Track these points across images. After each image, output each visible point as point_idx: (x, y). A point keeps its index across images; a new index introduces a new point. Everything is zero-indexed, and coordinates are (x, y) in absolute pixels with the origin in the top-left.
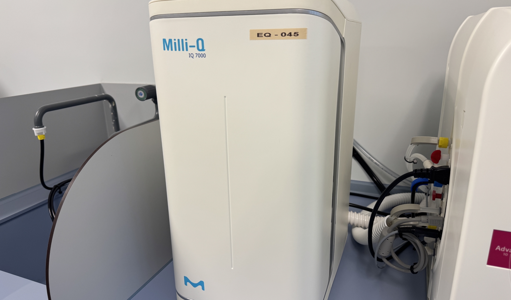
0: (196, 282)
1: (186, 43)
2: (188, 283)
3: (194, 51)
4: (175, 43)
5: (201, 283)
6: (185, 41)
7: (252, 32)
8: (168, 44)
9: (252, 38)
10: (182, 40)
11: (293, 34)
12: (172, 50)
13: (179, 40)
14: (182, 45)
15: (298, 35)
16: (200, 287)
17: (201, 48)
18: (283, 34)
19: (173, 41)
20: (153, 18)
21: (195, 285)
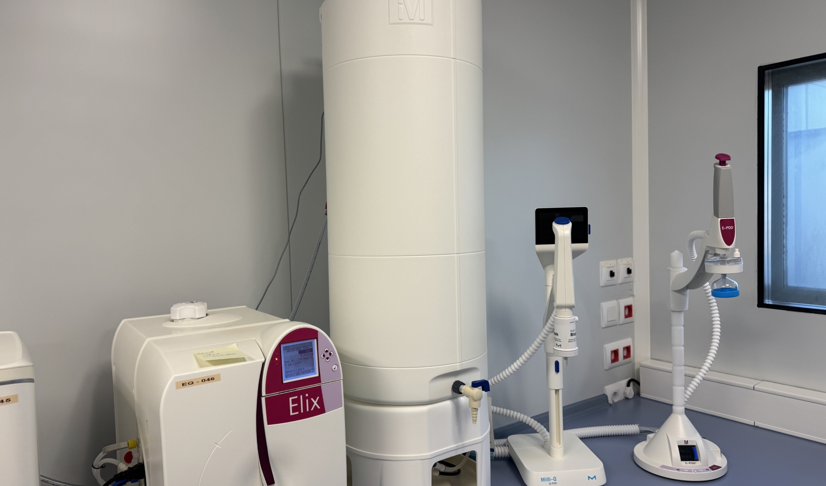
11: (5, 400)
15: (10, 400)
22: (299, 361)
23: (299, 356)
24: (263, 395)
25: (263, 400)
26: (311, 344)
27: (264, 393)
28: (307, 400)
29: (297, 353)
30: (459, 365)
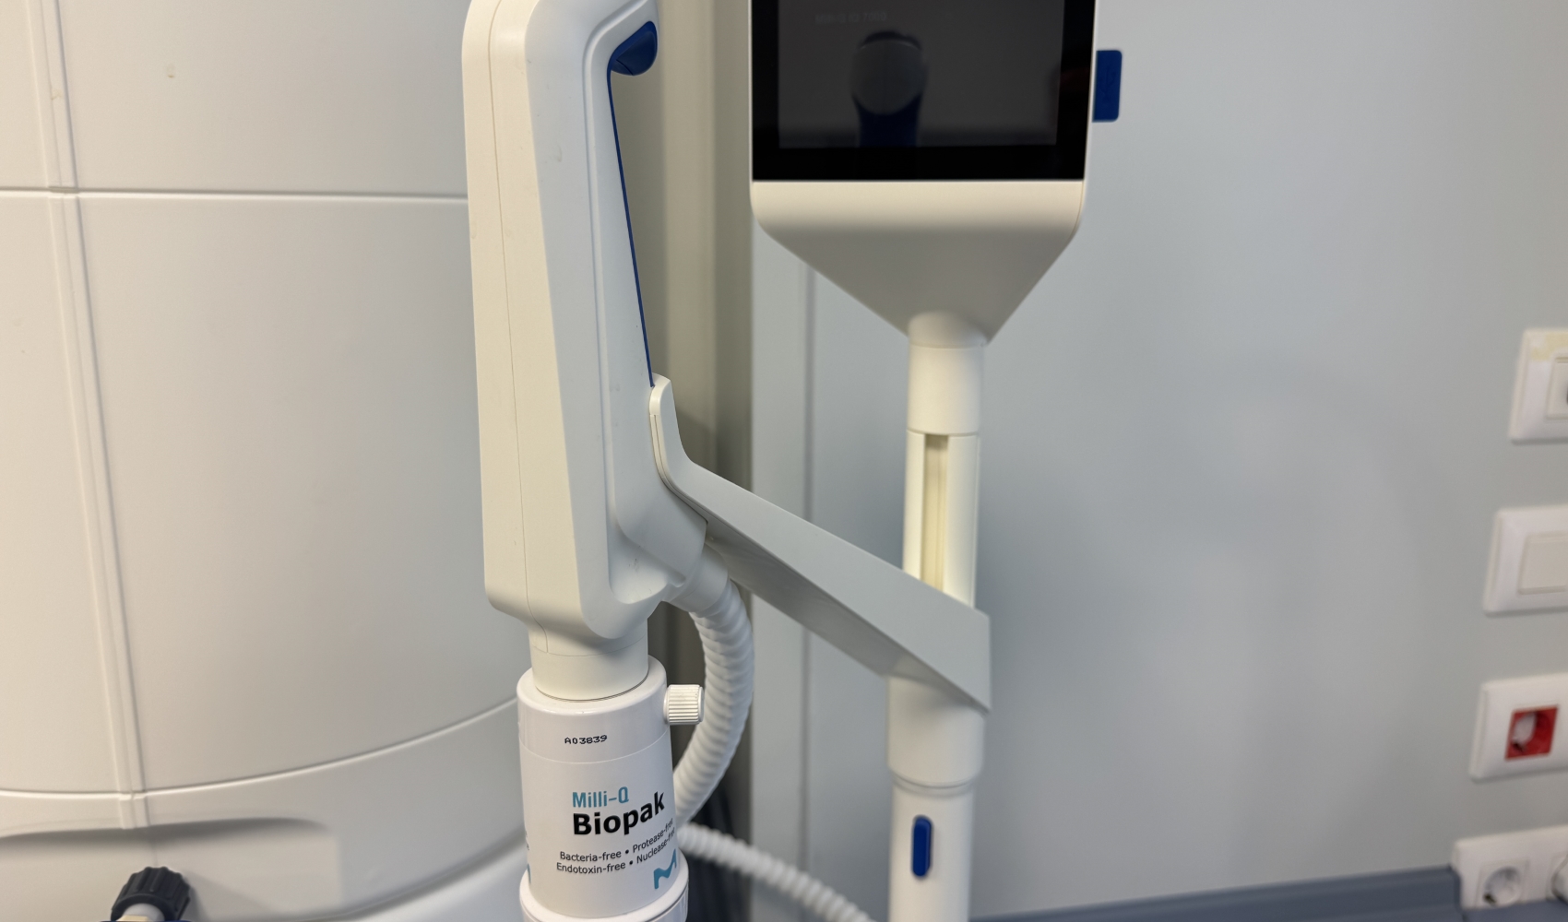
30: (124, 803)
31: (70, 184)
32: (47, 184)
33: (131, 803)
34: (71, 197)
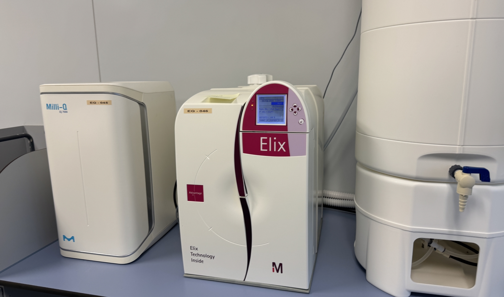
0: (69, 237)
1: (58, 106)
2: (65, 239)
3: (62, 110)
4: (52, 106)
5: (73, 238)
6: (57, 105)
7: (88, 101)
8: (49, 107)
9: (88, 104)
10: (56, 104)
11: (105, 103)
12: (51, 109)
13: (54, 104)
14: (56, 107)
15: (107, 103)
16: (72, 240)
17: (65, 108)
18: (101, 103)
19: (52, 105)
20: (42, 93)
21: (69, 240)
22: (272, 110)
23: (271, 107)
24: (240, 131)
25: (241, 134)
26: (283, 98)
27: (241, 129)
28: (275, 143)
29: (270, 103)
30: (459, 148)
31: (475, 17)
32: (470, 17)
33: (460, 147)
34: (474, 20)
